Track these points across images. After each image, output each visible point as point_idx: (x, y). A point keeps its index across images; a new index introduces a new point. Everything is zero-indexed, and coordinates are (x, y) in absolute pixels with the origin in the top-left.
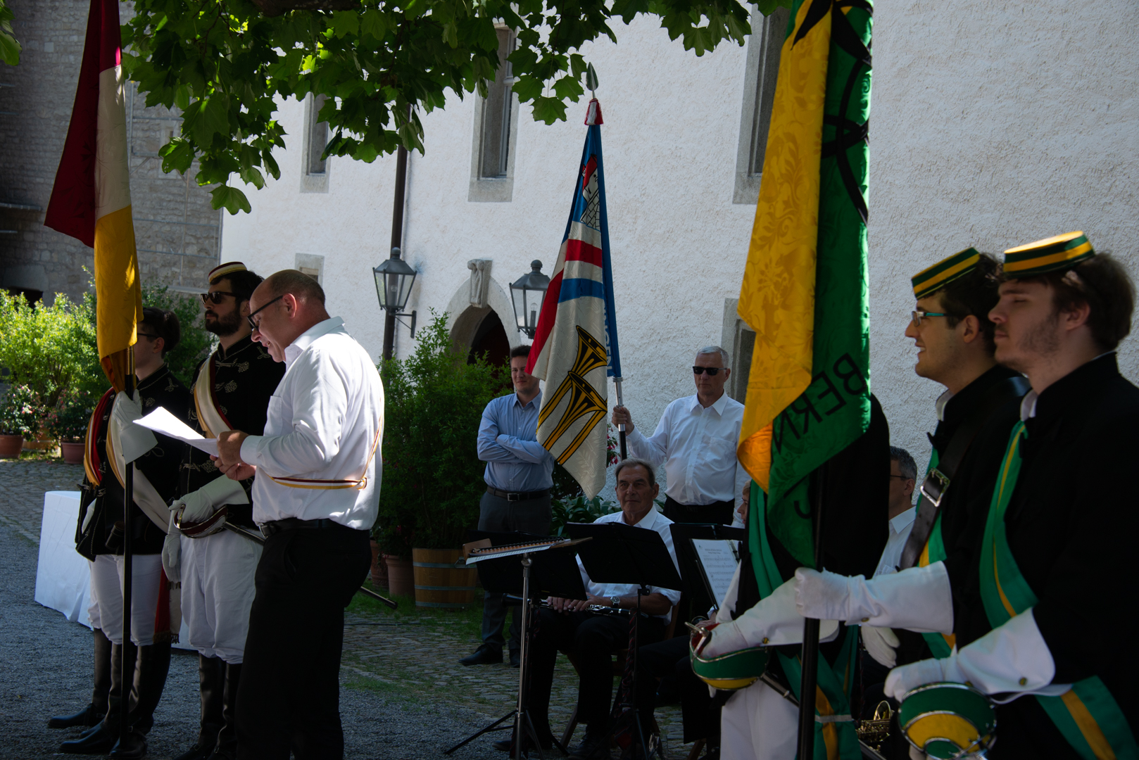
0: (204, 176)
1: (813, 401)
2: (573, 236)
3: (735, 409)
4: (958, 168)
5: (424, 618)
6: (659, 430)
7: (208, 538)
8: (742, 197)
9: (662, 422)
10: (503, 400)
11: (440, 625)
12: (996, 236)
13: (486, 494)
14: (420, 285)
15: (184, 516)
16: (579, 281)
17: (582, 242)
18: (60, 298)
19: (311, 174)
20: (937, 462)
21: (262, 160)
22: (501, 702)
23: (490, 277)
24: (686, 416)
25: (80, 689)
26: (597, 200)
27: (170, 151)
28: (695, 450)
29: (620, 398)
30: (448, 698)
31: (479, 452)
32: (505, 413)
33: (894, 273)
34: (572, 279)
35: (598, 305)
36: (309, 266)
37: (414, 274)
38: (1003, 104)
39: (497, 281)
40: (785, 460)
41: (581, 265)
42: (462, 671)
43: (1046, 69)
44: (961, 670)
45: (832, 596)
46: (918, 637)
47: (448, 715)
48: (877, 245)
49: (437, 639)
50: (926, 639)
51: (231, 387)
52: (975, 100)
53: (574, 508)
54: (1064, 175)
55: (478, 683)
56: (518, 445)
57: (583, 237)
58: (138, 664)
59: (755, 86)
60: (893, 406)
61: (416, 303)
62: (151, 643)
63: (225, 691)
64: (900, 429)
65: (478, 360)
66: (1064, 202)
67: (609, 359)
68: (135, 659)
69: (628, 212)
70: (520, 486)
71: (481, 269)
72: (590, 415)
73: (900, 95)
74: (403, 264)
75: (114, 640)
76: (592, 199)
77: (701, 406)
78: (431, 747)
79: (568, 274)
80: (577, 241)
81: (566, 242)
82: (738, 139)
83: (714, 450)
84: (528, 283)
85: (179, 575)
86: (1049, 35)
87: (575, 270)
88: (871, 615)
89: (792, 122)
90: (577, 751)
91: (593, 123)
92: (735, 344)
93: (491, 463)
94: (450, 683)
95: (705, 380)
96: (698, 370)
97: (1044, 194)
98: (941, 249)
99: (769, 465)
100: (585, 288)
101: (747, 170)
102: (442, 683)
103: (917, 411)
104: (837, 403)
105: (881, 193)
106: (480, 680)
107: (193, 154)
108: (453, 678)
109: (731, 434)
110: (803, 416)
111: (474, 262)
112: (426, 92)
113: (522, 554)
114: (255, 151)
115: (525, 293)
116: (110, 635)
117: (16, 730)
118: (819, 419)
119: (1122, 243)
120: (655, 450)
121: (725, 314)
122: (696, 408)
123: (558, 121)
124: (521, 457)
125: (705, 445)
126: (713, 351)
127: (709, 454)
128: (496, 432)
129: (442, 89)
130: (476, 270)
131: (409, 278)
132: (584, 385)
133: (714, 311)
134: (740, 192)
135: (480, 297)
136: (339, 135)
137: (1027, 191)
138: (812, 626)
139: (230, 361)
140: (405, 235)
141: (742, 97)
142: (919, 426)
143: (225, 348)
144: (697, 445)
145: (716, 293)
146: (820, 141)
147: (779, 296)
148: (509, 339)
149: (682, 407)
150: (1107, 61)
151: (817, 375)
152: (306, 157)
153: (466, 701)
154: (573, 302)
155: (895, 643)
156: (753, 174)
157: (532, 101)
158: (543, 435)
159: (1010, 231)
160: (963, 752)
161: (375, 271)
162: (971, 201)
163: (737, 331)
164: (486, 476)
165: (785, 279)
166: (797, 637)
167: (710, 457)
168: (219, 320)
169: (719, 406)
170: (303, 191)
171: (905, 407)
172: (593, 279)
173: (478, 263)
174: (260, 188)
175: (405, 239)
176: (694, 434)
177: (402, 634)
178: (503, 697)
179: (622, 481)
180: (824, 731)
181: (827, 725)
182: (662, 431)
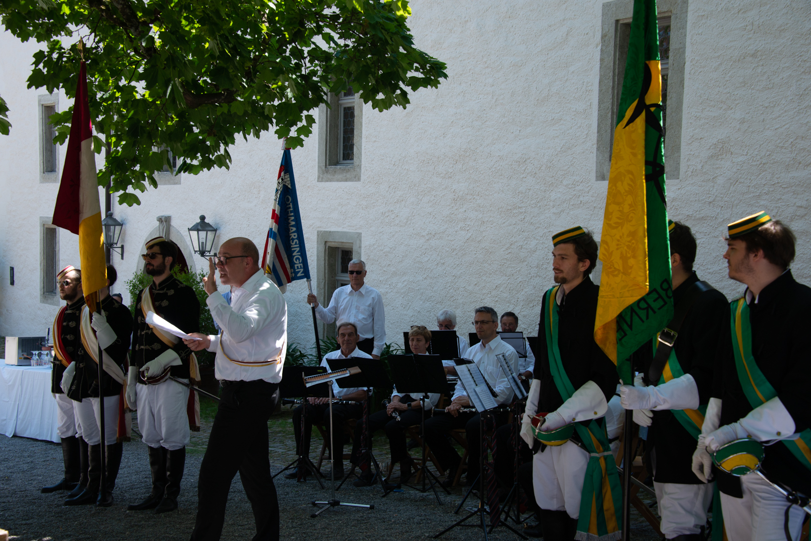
4: (444, 161)
6: (331, 304)
8: (322, 178)
9: (333, 299)
12: (468, 194)
14: (125, 231)
15: (149, 374)
19: (46, 173)
21: (146, 179)
23: (170, 225)
24: (345, 296)
28: (352, 313)
33: (413, 214)
37: (121, 225)
38: (465, 130)
39: (175, 227)
43: (486, 113)
48: (402, 201)
51: (165, 303)
52: (450, 128)
54: (501, 164)
58: (106, 454)
59: (325, 122)
60: (419, 281)
61: (123, 240)
63: (168, 464)
64: (423, 292)
66: (501, 177)
69: (254, 188)
71: (165, 221)
73: (408, 126)
74: (115, 220)
75: (91, 443)
77: (353, 291)
84: (199, 228)
86: (485, 97)
88: (659, 405)
89: (630, 165)
92: (325, 254)
96: (351, 272)
97: (491, 173)
98: (438, 201)
101: (324, 164)
103: (432, 283)
105: (403, 174)
107: (111, 177)
109: (370, 304)
111: (160, 217)
116: (88, 441)
117: (26, 496)
119: (533, 196)
120: (330, 315)
121: (318, 239)
122: (351, 292)
125: (357, 311)
126: (358, 262)
127: (360, 315)
130: (162, 221)
131: (118, 228)
133: (311, 237)
134: (321, 176)
135: (165, 234)
137: (482, 172)
139: (162, 289)
140: (113, 204)
142: (434, 290)
143: (157, 282)
144: (354, 311)
145: (311, 228)
148: (185, 257)
149: (342, 292)
150: (516, 109)
152: (42, 164)
156: (328, 167)
159: (475, 192)
162: (453, 177)
163: (326, 247)
167: (361, 316)
169: (362, 290)
173: (163, 218)
174: (143, 192)
175: (113, 207)
176: (351, 305)
179: (342, 334)
180: (600, 461)
181: (601, 457)
182: (333, 305)
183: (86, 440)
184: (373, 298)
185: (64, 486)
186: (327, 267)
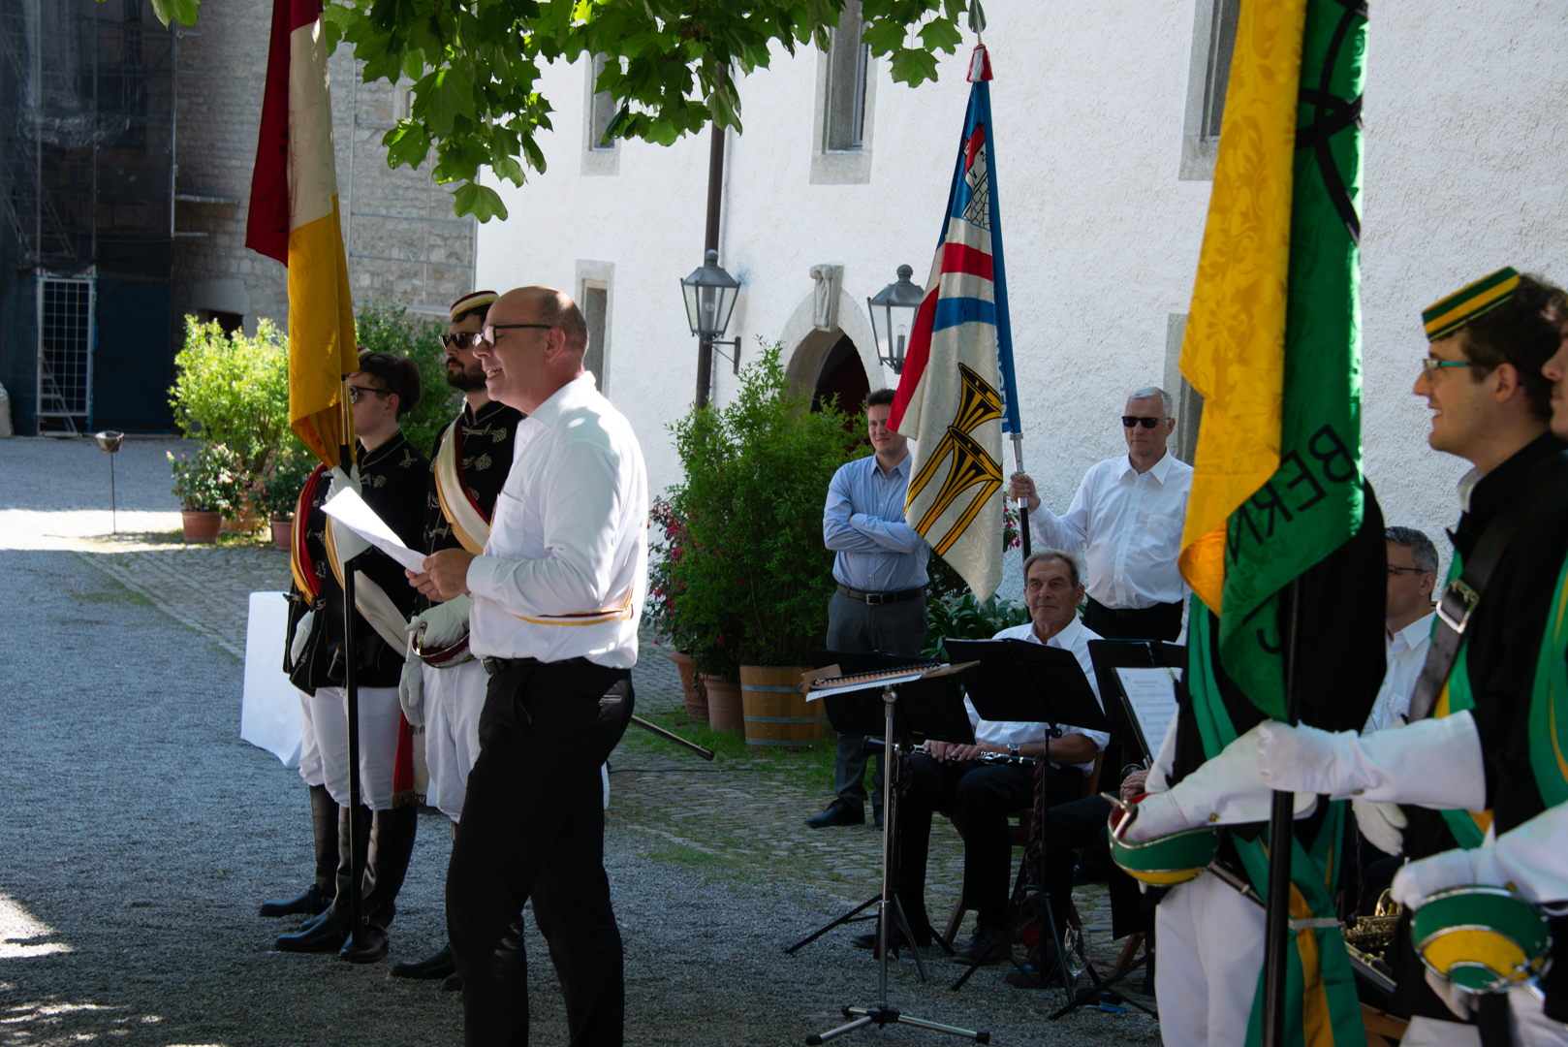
0: (444, 171)
1: (1281, 492)
2: (952, 238)
3: (1183, 474)
4: (1504, 121)
5: (757, 761)
6: (1076, 504)
7: (459, 667)
8: (1192, 170)
9: (1080, 493)
10: (857, 466)
11: (779, 771)
13: (836, 595)
14: (745, 300)
15: (426, 638)
16: (962, 301)
17: (966, 247)
18: (265, 326)
19: (595, 149)
20: (1459, 570)
21: (521, 147)
22: (862, 879)
23: (841, 289)
24: (1113, 485)
25: (301, 862)
26: (985, 187)
27: (398, 138)
28: (1127, 532)
29: (1019, 461)
30: (790, 874)
31: (826, 538)
32: (860, 483)
33: (1410, 274)
34: (951, 299)
35: (988, 333)
36: (595, 277)
37: (737, 286)
39: (851, 294)
40: (1243, 574)
41: (964, 279)
42: (809, 836)
44: (1500, 867)
45: (1311, 759)
46: (1434, 816)
47: (790, 898)
48: (1385, 234)
49: (775, 791)
50: (1446, 817)
51: (484, 462)
52: (1530, 23)
53: (960, 610)
55: (830, 853)
56: (881, 528)
57: (966, 240)
58: (373, 833)
59: (1211, 12)
60: (1409, 461)
61: (740, 326)
62: (390, 807)
64: (1418, 493)
65: (825, 407)
67: (1004, 408)
68: (370, 827)
69: (1031, 195)
70: (883, 584)
71: (829, 278)
72: (979, 486)
73: (1419, 19)
74: (722, 272)
75: (341, 800)
76: (978, 186)
77: (1134, 471)
78: (767, 944)
79: (945, 292)
80: (958, 245)
81: (943, 246)
82: (1186, 88)
83: (1154, 533)
84: (894, 297)
85: (422, 718)
87: (955, 285)
88: (1367, 786)
90: (965, 950)
91: (978, 79)
93: (842, 554)
94: (792, 852)
95: (1140, 434)
96: (1129, 421)
98: (1478, 238)
99: (1222, 578)
100: (970, 310)
101: (1199, 131)
102: (781, 853)
104: (1313, 494)
106: (834, 849)
107: (428, 142)
108: (797, 845)
109: (1177, 509)
110: (1266, 512)
111: (819, 269)
112: (744, 46)
113: (883, 687)
114: (512, 134)
115: (889, 311)
116: (335, 796)
117: (219, 919)
118: (1289, 517)
120: (1070, 533)
121: (1168, 336)
122: (1128, 474)
123: (927, 81)
124: (885, 545)
125: (1139, 525)
126: (1150, 394)
127: (1147, 537)
128: (848, 510)
129: (764, 40)
130: (822, 279)
131: (730, 292)
132: (970, 446)
133: (1154, 331)
134: (1190, 163)
135: (827, 317)
136: (625, 110)
138: (1283, 801)
139: (481, 426)
140: (725, 232)
141: (1192, 28)
142: (1447, 488)
143: (474, 409)
144: (1130, 526)
145: (1155, 307)
146: (1292, 126)
147: (1234, 346)
148: (868, 375)
149: (1107, 473)
151: (1287, 455)
152: (588, 126)
153: (816, 878)
154: (953, 330)
155: (1401, 821)
156: (1208, 138)
157: (890, 54)
158: (915, 514)
160: (1503, 981)
161: (683, 283)
162: (1523, 168)
164: (837, 571)
165: (1242, 322)
166: (1262, 812)
167: (1148, 542)
168: (466, 371)
169: (1159, 471)
170: (585, 173)
171: (1426, 463)
172: (982, 298)
173: (824, 270)
174: (519, 185)
175: (724, 238)
176: (1126, 510)
177: (728, 784)
178: (866, 872)
179: (1033, 580)
180: (1299, 941)
181: (1303, 931)
182: (1080, 507)
183: (332, 794)
184: (1186, 493)
185: (311, 903)
186: (1186, 413)
